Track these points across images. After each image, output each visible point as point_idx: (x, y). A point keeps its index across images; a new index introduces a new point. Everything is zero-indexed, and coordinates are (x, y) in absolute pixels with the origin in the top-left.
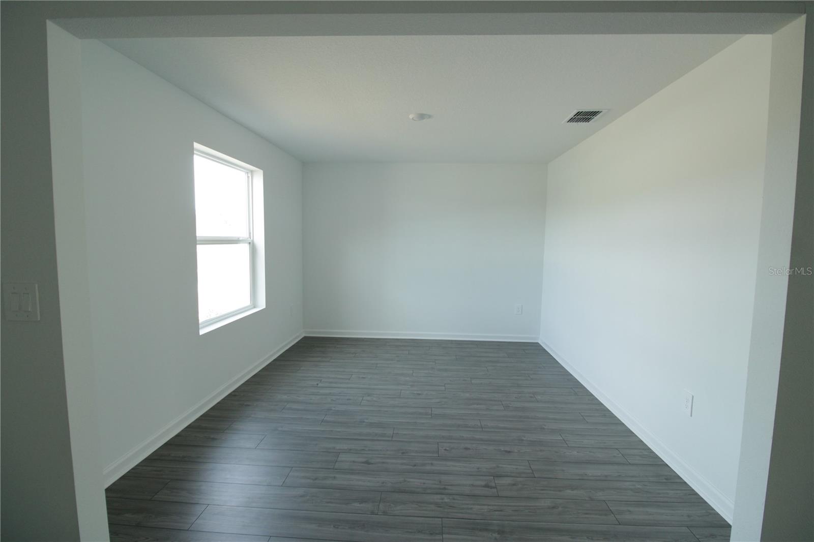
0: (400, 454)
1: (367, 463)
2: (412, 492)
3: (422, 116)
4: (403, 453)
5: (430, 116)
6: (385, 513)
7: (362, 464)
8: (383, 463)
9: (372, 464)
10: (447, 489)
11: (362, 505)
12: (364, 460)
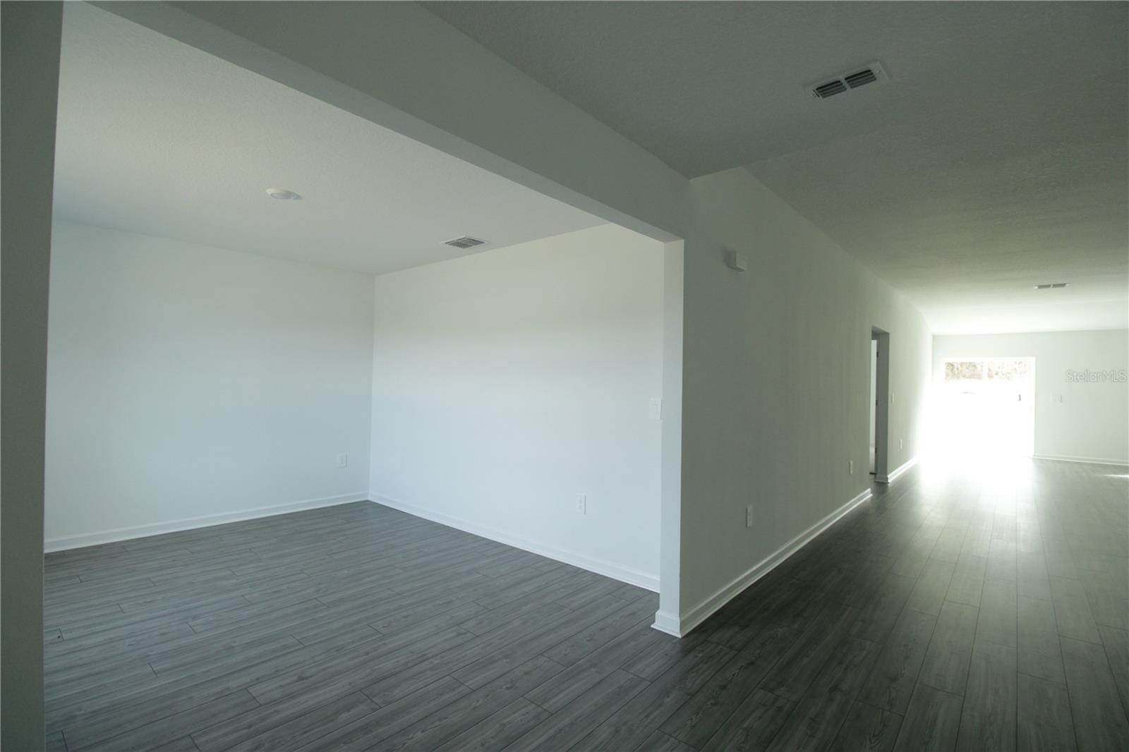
0: (335, 653)
1: (301, 679)
2: (392, 675)
3: (288, 195)
4: (337, 651)
5: (298, 197)
6: (388, 703)
7: (298, 683)
8: (324, 669)
9: (311, 677)
10: (425, 655)
11: (351, 713)
12: (295, 678)
